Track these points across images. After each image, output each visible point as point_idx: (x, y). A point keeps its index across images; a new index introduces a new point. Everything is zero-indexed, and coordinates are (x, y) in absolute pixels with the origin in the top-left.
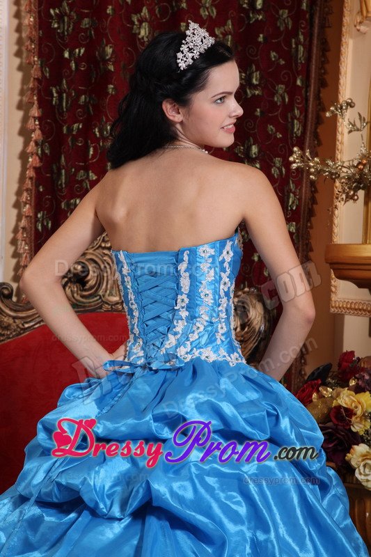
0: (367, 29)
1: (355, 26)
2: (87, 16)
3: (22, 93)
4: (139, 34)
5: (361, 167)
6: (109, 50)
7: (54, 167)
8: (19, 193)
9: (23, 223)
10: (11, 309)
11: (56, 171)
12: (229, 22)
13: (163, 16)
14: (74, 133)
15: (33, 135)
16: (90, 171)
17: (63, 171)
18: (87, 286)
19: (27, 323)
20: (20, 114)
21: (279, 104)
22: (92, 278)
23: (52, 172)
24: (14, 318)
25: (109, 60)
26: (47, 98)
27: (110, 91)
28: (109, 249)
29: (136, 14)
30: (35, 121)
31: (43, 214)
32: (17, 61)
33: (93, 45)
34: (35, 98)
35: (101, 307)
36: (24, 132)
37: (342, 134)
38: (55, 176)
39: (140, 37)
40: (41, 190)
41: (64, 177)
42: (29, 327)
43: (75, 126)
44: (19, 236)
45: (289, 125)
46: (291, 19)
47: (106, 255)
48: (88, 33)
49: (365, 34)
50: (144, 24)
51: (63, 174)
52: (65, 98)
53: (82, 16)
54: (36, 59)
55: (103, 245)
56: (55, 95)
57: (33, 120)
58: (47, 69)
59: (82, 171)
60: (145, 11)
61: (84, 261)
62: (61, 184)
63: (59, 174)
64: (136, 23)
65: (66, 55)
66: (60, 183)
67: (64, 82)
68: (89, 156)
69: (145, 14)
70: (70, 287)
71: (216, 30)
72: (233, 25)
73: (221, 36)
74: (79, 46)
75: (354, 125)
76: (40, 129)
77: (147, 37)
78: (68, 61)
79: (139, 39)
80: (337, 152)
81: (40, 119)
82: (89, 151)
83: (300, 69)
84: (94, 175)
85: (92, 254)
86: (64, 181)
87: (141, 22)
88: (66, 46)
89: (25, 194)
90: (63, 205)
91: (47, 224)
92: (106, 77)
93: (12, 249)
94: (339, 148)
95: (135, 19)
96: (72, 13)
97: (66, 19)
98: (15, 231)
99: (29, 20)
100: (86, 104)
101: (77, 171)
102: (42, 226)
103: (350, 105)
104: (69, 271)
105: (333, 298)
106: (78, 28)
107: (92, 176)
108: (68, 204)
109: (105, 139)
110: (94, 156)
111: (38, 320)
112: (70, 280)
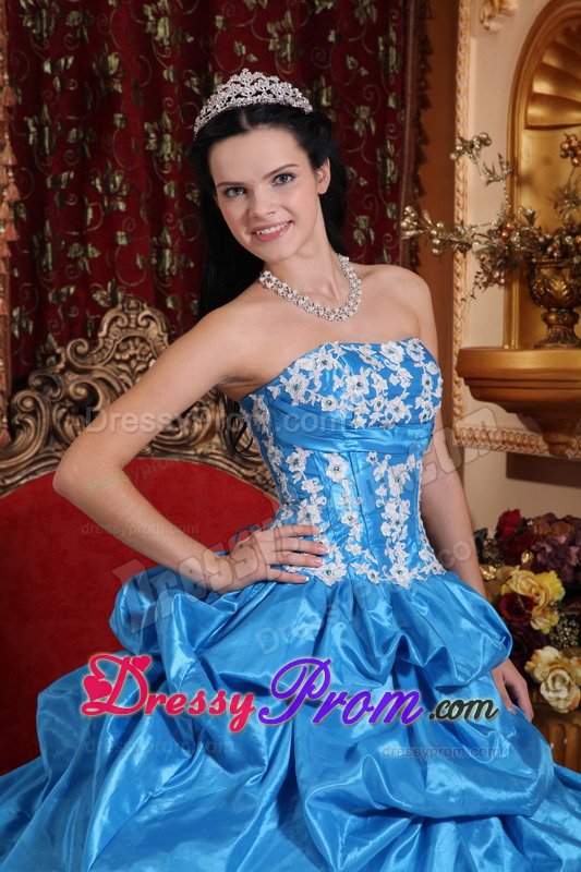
0: (500, 26)
1: (482, 22)
2: (75, 7)
4: (156, 34)
5: (505, 234)
6: (113, 61)
7: (35, 239)
11: (37, 245)
12: (288, 15)
14: (63, 187)
15: (5, 193)
16: (89, 245)
17: (49, 246)
19: (8, 477)
21: (361, 134)
23: (31, 247)
25: (114, 76)
26: (20, 134)
27: (118, 122)
28: (127, 362)
29: (150, 4)
30: (7, 172)
31: (20, 312)
33: (88, 52)
34: (7, 137)
37: (465, 182)
38: (36, 253)
39: (157, 38)
40: (16, 275)
41: (50, 254)
42: (12, 484)
43: (65, 175)
45: (379, 167)
46: (377, 7)
47: (124, 371)
48: (78, 34)
49: (496, 33)
50: (162, 20)
51: (50, 250)
52: (47, 134)
53: (67, 8)
54: (6, 77)
55: (118, 357)
56: (32, 129)
57: (4, 171)
58: (19, 91)
59: (76, 245)
61: (91, 382)
62: (47, 266)
63: (43, 250)
64: (151, 18)
65: (47, 68)
66: (44, 262)
67: (46, 108)
68: (86, 221)
69: (163, 4)
70: (70, 422)
71: (268, 26)
72: (293, 18)
73: (276, 35)
74: (66, 54)
75: (492, 173)
76: (15, 183)
77: (169, 39)
78: (50, 77)
79: (156, 43)
80: (457, 208)
81: (14, 168)
82: (86, 214)
83: (392, 82)
84: (95, 251)
85: (102, 371)
86: (50, 260)
87: (158, 16)
88: (46, 55)
90: (50, 297)
91: (28, 325)
92: (111, 103)
94: (461, 202)
95: (149, 10)
96: (53, 4)
97: (44, 13)
100: (79, 143)
101: (69, 244)
102: (21, 328)
103: (484, 142)
104: (68, 397)
105: (458, 425)
106: (61, 28)
107: (93, 252)
108: (58, 296)
109: (112, 197)
110: (94, 222)
111: (25, 473)
112: (69, 411)
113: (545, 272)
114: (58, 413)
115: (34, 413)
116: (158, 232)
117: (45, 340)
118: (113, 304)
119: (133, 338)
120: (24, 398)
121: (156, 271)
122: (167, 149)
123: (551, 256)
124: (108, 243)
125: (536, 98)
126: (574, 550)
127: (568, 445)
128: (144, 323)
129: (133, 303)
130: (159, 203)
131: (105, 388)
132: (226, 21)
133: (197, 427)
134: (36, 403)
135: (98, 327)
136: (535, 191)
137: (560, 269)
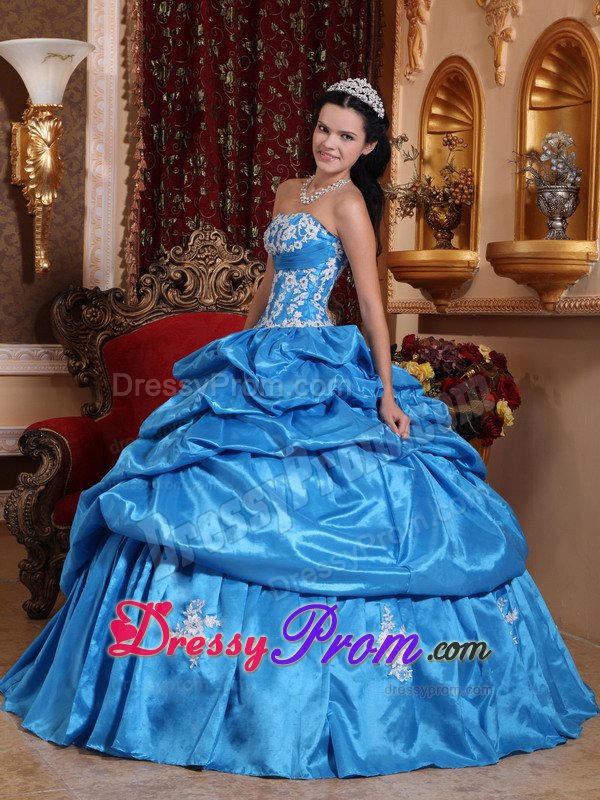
2: (181, 66)
3: (128, 129)
4: (226, 80)
5: (414, 189)
6: (201, 94)
7: (155, 192)
8: (126, 213)
9: (131, 238)
10: (123, 310)
11: (156, 195)
13: (244, 67)
14: (171, 163)
15: (139, 165)
16: (185, 196)
17: (163, 195)
18: (186, 291)
20: (127, 146)
22: (190, 285)
23: (153, 196)
24: (125, 317)
25: (202, 102)
26: (148, 133)
27: (203, 127)
28: (204, 259)
29: (223, 64)
30: (140, 153)
31: (146, 231)
32: (125, 102)
33: (188, 90)
34: (141, 134)
35: (197, 309)
36: (131, 161)
38: (155, 199)
39: (226, 83)
40: (145, 211)
41: (163, 200)
42: (138, 326)
43: (172, 157)
44: (128, 248)
48: (183, 80)
50: (229, 73)
51: (163, 197)
52: (164, 133)
53: (177, 66)
54: (142, 101)
55: (199, 256)
56: (156, 131)
58: (149, 110)
59: (178, 195)
60: (230, 62)
61: (183, 270)
62: (161, 206)
63: (159, 197)
64: (223, 72)
65: (165, 98)
66: (160, 204)
67: (163, 120)
68: (183, 182)
69: (230, 64)
70: (171, 292)
71: (289, 78)
72: (302, 74)
73: (293, 83)
74: (175, 91)
75: (408, 156)
76: (145, 159)
77: (232, 83)
78: (166, 103)
79: (226, 85)
81: (144, 151)
82: (183, 178)
85: (190, 264)
86: (163, 203)
87: (227, 71)
88: (165, 91)
89: (133, 214)
90: (163, 224)
91: (150, 239)
92: (199, 116)
93: (121, 259)
95: (222, 68)
96: (170, 63)
97: (164, 69)
98: (123, 245)
99: (136, 69)
100: (181, 139)
101: (174, 195)
102: (145, 241)
103: (404, 139)
104: (170, 278)
105: (390, 300)
106: (174, 76)
107: (187, 199)
108: (167, 223)
109: (198, 168)
110: (188, 183)
111: (145, 319)
112: (171, 286)
113: (435, 209)
114: (165, 287)
115: (151, 286)
116: (223, 189)
117: (159, 248)
118: (197, 228)
119: (207, 246)
120: (147, 279)
121: (223, 211)
122: (230, 143)
123: (438, 200)
124: (195, 194)
125: (433, 116)
126: (441, 352)
127: (446, 306)
128: (214, 238)
129: (208, 227)
130: (225, 172)
131: (191, 274)
132: (265, 74)
133: (242, 295)
134: (152, 281)
135: (188, 240)
136: (433, 168)
137: (443, 207)
